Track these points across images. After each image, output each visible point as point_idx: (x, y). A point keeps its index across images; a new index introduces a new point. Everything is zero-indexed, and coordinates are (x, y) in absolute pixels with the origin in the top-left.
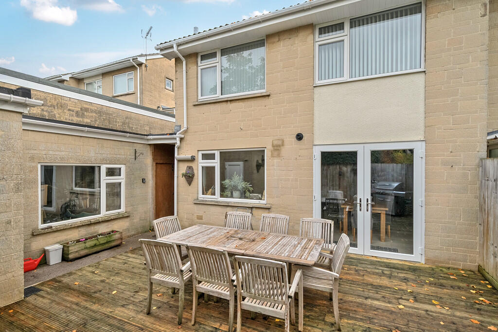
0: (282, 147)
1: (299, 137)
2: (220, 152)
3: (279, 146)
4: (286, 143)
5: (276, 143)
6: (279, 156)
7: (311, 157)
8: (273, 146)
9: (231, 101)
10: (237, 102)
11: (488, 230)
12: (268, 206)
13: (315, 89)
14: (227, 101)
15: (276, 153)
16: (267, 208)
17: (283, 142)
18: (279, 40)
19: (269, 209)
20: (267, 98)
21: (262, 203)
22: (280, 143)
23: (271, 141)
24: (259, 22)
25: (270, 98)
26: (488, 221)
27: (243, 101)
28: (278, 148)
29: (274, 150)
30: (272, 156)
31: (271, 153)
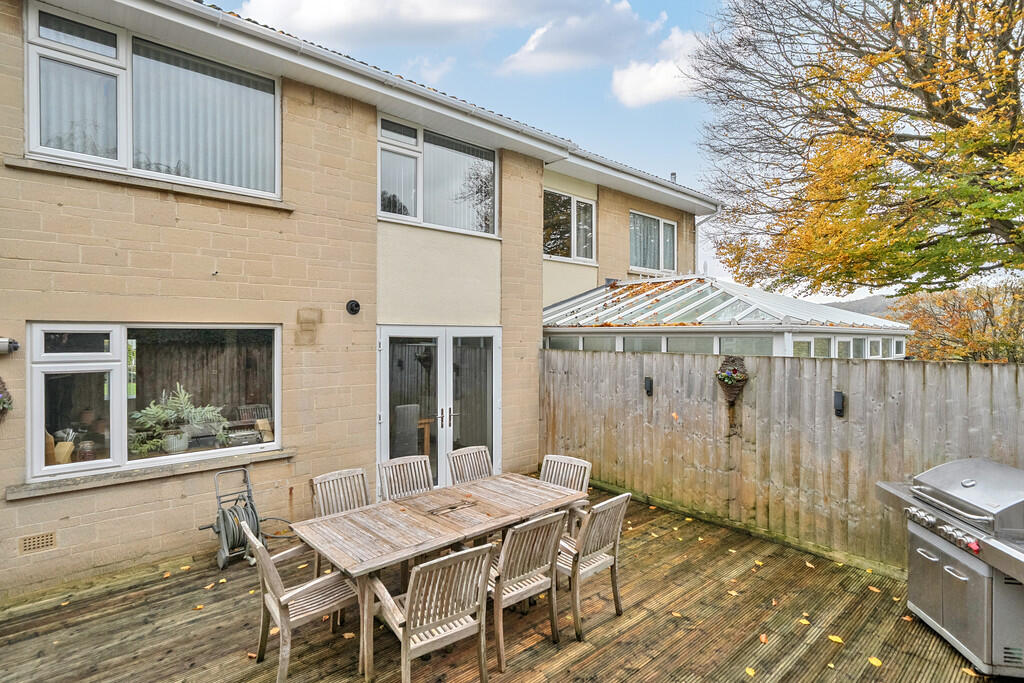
0: (319, 326)
1: (353, 308)
2: (129, 329)
3: (313, 322)
4: (326, 317)
5: (305, 315)
6: (312, 342)
7: (373, 346)
8: (299, 322)
9: (177, 194)
10: (201, 202)
11: (554, 424)
12: (285, 453)
13: (380, 225)
14: (164, 192)
15: (306, 337)
16: (284, 459)
17: (321, 314)
18: (313, 104)
19: (289, 458)
20: (285, 215)
21: (268, 448)
22: (314, 316)
23: (295, 311)
24: (294, 51)
25: (291, 217)
26: (554, 415)
27: (217, 204)
28: (311, 327)
29: (302, 330)
30: (297, 343)
31: (293, 337)
